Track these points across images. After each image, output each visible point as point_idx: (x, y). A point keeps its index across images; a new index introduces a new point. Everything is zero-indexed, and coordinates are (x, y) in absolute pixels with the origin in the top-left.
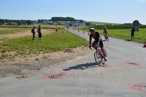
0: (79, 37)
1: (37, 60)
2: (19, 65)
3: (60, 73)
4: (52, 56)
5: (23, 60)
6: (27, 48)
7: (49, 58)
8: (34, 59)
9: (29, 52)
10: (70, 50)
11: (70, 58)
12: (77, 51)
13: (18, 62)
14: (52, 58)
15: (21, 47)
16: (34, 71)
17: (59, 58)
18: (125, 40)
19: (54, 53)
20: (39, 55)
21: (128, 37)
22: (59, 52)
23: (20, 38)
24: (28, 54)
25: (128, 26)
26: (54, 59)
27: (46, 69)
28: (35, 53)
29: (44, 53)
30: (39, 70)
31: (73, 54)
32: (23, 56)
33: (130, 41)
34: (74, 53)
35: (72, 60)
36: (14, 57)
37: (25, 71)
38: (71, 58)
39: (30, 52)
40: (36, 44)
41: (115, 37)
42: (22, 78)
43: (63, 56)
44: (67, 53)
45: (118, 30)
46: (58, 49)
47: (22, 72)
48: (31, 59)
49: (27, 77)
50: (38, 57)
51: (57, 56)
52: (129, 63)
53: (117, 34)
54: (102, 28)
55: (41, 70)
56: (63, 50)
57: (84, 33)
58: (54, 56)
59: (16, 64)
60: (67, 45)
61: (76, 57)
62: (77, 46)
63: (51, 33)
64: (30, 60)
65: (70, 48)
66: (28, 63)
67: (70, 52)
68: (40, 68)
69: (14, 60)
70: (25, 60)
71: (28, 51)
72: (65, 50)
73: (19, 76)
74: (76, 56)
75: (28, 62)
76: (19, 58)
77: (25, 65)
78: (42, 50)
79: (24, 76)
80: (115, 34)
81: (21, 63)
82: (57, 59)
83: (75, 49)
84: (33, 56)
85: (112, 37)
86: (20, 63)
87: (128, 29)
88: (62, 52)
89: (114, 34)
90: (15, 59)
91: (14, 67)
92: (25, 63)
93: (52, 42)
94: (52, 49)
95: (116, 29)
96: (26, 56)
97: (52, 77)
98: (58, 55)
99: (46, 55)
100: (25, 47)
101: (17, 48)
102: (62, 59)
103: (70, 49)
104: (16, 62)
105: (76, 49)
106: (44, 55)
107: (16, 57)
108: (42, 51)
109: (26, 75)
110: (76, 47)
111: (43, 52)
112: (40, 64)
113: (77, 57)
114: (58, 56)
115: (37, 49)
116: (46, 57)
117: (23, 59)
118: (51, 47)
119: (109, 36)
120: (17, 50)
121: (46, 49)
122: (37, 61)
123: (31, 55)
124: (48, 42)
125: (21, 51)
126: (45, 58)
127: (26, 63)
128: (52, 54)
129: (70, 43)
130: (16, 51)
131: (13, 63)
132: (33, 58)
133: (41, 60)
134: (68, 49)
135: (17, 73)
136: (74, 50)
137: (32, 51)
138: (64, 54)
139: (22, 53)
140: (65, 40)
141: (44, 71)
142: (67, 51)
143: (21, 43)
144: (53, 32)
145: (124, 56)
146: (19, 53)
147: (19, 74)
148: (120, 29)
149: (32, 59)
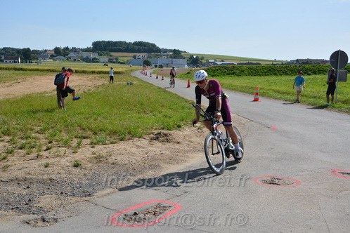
0: (179, 97)
1: (76, 165)
2: (26, 182)
3: (154, 204)
4: (119, 152)
5: (35, 166)
6: (37, 129)
7: (110, 161)
8: (68, 164)
9: (47, 141)
10: (166, 135)
11: (172, 160)
12: (187, 138)
13: (21, 174)
14: (119, 158)
15: (19, 127)
16: (74, 199)
17: (139, 159)
18: (309, 104)
19: (122, 146)
20: (80, 150)
21: (315, 97)
22: (137, 142)
23: (8, 100)
24: (47, 149)
25: (307, 66)
26: (127, 162)
27: (109, 194)
28: (66, 144)
29: (92, 143)
30: (87, 198)
31: (177, 146)
32: (33, 155)
33: (323, 110)
34: (178, 143)
35: (177, 163)
36: (4, 159)
37: (46, 201)
38: (175, 160)
39: (50, 142)
40: (62, 118)
41: (280, 98)
42: (40, 223)
43: (150, 154)
44: (157, 144)
45: (280, 77)
46: (129, 133)
47: (39, 205)
48: (60, 162)
49: (56, 220)
50: (78, 156)
51: (133, 154)
52: (343, 173)
53: (281, 89)
54: (238, 72)
55: (95, 197)
56: (145, 137)
57: (189, 86)
58: (124, 152)
59: (17, 181)
60: (151, 121)
61: (188, 157)
62: (182, 124)
63: (95, 87)
64: (57, 165)
65: (163, 129)
66: (53, 177)
67: (168, 141)
68: (91, 189)
69: (7, 167)
70: (42, 168)
71: (43, 140)
72: (152, 135)
73: (31, 217)
74: (187, 152)
75: (53, 173)
76: (19, 160)
77: (43, 182)
78: (84, 135)
79: (46, 218)
80: (277, 88)
81: (30, 176)
82: (134, 161)
83: (178, 132)
84: (62, 153)
85: (270, 97)
86: (28, 177)
87: (309, 75)
88: (144, 142)
89: (274, 88)
90: (8, 163)
91: (9, 189)
92: (43, 175)
93: (107, 112)
94: (115, 133)
95: (276, 74)
96: (41, 153)
97: (134, 217)
98: (134, 150)
99: (101, 150)
100: (29, 126)
101: (8, 130)
102: (150, 163)
103: (165, 132)
104: (15, 173)
105: (181, 133)
106: (93, 149)
107: (10, 158)
108: (84, 138)
109: (53, 212)
110: (179, 127)
111: (88, 141)
112: (88, 179)
113: (189, 154)
114: (137, 153)
115: (68, 132)
116: (103, 157)
117: (35, 164)
118: (110, 127)
119: (263, 95)
120: (9, 135)
121: (95, 134)
122: (79, 168)
123: (54, 150)
124: (94, 113)
125: (22, 138)
126: (98, 159)
127: (45, 177)
128: (115, 147)
129: (160, 115)
130: (7, 138)
131: (5, 176)
132: (64, 161)
133: (90, 165)
134: (160, 134)
135: (24, 206)
136: (177, 134)
137: (57, 137)
138: (150, 148)
139: (27, 146)
140: (142, 107)
141: (105, 199)
142: (157, 139)
143: (15, 115)
144: (100, 83)
145: (321, 151)
146: (19, 146)
147: (29, 211)
148: (287, 74)
149: (63, 163)
